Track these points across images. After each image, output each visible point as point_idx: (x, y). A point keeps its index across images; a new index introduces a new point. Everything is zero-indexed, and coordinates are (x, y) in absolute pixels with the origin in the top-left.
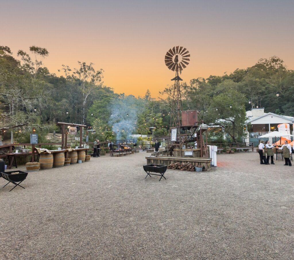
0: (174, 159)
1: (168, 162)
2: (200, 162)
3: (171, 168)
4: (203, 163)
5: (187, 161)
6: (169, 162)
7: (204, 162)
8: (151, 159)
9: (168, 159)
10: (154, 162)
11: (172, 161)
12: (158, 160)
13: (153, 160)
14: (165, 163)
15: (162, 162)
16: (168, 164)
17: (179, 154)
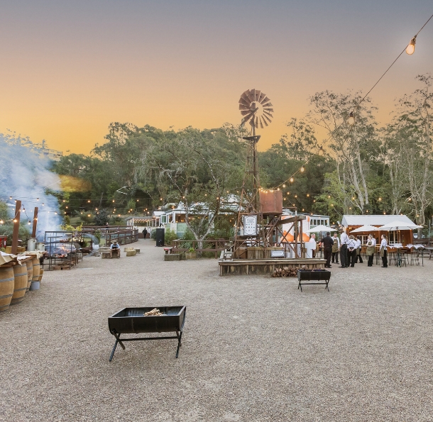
0: (276, 262)
1: (263, 268)
2: (315, 264)
5: (296, 263)
6: (265, 268)
7: (321, 264)
8: (229, 266)
10: (237, 270)
11: (272, 265)
12: (245, 265)
13: (234, 266)
14: (258, 270)
15: (253, 268)
16: (265, 270)
17: (262, 254)
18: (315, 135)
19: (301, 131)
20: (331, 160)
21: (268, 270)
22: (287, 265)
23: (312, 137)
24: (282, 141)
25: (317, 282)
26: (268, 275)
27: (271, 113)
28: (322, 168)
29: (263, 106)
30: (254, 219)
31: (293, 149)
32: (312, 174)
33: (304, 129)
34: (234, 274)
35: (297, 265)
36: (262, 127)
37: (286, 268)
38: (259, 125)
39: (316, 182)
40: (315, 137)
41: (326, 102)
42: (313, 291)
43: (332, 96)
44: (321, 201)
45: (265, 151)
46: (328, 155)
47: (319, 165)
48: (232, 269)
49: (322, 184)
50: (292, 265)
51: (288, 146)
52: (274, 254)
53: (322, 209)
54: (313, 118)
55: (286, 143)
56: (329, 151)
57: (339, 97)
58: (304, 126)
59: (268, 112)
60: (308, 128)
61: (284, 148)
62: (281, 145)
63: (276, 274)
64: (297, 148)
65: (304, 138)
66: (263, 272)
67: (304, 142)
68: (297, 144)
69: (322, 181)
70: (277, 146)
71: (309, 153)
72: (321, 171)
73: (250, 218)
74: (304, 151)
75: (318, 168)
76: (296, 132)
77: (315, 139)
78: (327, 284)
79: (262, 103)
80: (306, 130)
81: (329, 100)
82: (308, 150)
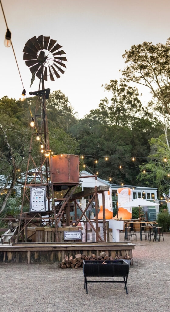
0: (66, 247)
1: (50, 256)
2: (120, 251)
3: (71, 267)
4: (125, 250)
5: (95, 249)
6: (52, 255)
7: (127, 250)
8: (7, 252)
9: (51, 249)
10: (15, 257)
11: (61, 251)
12: (27, 251)
13: (12, 252)
14: (43, 258)
15: (36, 256)
16: (52, 258)
17: (53, 236)
18: (139, 98)
19: (123, 94)
20: (159, 124)
21: (56, 259)
22: (81, 252)
23: (136, 99)
24: (102, 106)
25: (110, 279)
26: (56, 265)
27: (63, 62)
28: (148, 133)
29: (54, 55)
30: (43, 191)
31: (115, 113)
32: (137, 141)
33: (125, 92)
34: (12, 262)
35: (94, 252)
36: (52, 79)
37: (78, 256)
38: (49, 77)
39: (141, 149)
40: (139, 99)
41: (146, 57)
42: (103, 294)
43: (152, 49)
44: (148, 171)
45: (84, 118)
46: (155, 118)
47: (145, 131)
48: (10, 256)
49: (149, 152)
50: (88, 251)
51: (108, 111)
52: (69, 236)
53: (149, 180)
54: (132, 76)
55: (107, 109)
56: (157, 114)
57: (160, 49)
58: (126, 88)
59: (60, 61)
60: (130, 90)
61: (105, 114)
62: (101, 110)
63: (65, 264)
64: (119, 113)
65: (126, 101)
66: (50, 260)
67: (126, 106)
68: (118, 108)
69: (149, 148)
70: (97, 112)
71: (134, 118)
72: (147, 137)
73: (39, 190)
74: (127, 116)
75: (144, 134)
76: (117, 95)
77: (139, 102)
78: (125, 282)
79: (52, 52)
80: (128, 93)
81: (149, 55)
82: (132, 114)
